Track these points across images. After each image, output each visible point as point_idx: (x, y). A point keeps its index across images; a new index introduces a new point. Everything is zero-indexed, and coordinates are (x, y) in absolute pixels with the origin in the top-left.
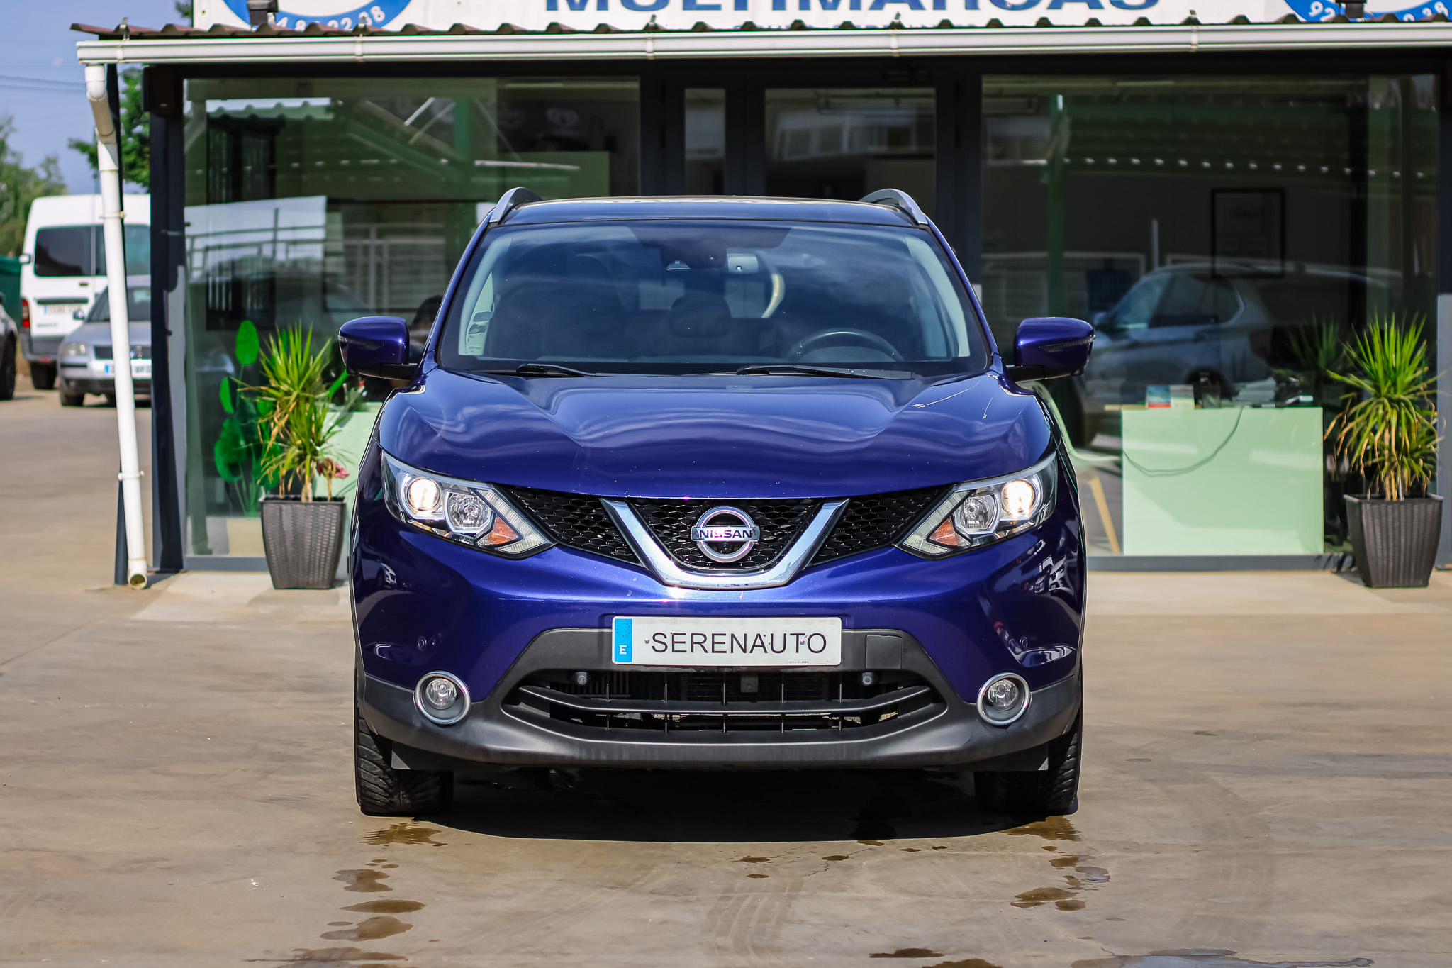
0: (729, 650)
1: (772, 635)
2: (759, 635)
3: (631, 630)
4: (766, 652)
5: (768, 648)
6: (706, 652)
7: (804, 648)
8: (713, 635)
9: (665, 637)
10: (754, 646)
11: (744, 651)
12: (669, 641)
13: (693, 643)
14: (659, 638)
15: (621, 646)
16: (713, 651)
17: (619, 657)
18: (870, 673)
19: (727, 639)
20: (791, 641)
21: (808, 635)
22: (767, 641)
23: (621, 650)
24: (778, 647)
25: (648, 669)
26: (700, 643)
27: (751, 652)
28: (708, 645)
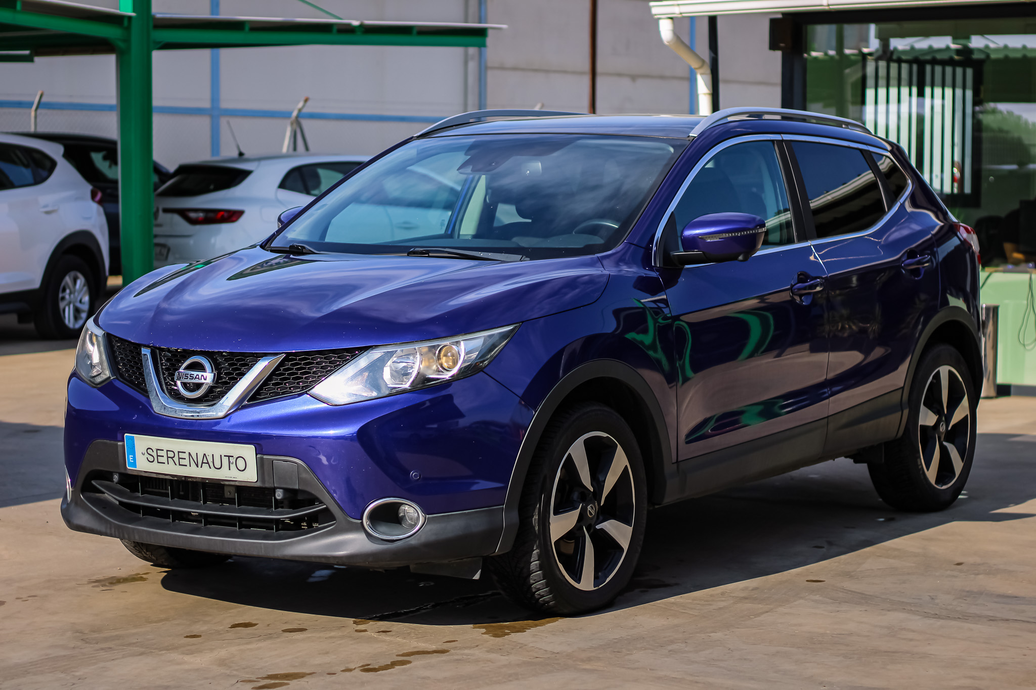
0: (188, 465)
1: (213, 455)
2: (205, 454)
3: (134, 444)
4: (210, 468)
5: (211, 464)
6: (176, 465)
7: (233, 466)
8: (179, 452)
9: (153, 452)
10: (203, 463)
11: (197, 466)
12: (154, 454)
13: (168, 457)
14: (150, 451)
15: (130, 456)
16: (180, 465)
17: (130, 464)
18: (281, 490)
19: (186, 456)
20: (225, 460)
21: (235, 456)
22: (210, 460)
23: (131, 459)
24: (218, 465)
25: (146, 475)
26: (172, 458)
27: (201, 467)
28: (176, 459)
